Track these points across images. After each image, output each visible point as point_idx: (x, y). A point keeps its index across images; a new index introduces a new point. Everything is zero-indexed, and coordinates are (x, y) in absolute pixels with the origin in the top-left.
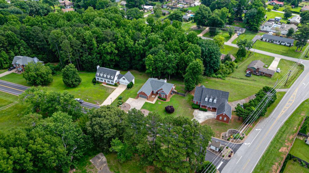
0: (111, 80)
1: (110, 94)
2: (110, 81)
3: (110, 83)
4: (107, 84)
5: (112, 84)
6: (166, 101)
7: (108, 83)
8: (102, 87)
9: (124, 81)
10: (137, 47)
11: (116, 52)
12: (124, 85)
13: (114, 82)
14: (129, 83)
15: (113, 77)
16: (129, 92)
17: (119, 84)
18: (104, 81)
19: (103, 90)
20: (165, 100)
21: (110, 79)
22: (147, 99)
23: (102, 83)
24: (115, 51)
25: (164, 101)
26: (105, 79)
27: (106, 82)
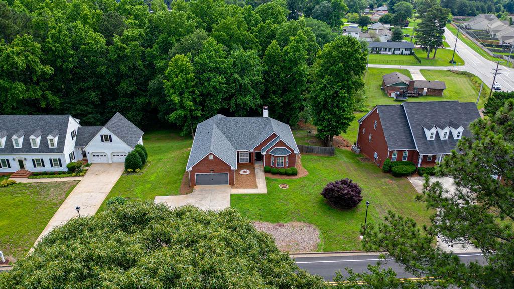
0: (52, 151)
1: (61, 203)
2: (46, 157)
3: (48, 168)
4: (34, 175)
5: (57, 169)
6: (298, 176)
7: (39, 169)
8: (10, 188)
9: (107, 147)
10: (122, 49)
11: (49, 69)
12: (110, 164)
13: (66, 160)
14: (128, 149)
15: (56, 140)
16: (145, 181)
17: (88, 165)
18: (15, 167)
19: (18, 198)
20: (294, 174)
21: (45, 147)
22: (228, 186)
23: (9, 175)
24: (42, 66)
25: (293, 178)
26: (21, 156)
27: (29, 167)
